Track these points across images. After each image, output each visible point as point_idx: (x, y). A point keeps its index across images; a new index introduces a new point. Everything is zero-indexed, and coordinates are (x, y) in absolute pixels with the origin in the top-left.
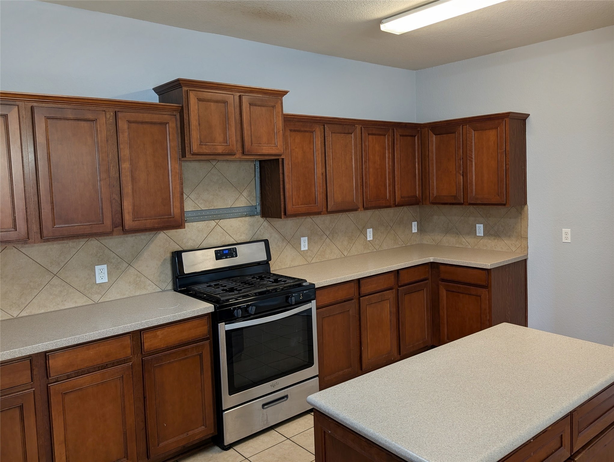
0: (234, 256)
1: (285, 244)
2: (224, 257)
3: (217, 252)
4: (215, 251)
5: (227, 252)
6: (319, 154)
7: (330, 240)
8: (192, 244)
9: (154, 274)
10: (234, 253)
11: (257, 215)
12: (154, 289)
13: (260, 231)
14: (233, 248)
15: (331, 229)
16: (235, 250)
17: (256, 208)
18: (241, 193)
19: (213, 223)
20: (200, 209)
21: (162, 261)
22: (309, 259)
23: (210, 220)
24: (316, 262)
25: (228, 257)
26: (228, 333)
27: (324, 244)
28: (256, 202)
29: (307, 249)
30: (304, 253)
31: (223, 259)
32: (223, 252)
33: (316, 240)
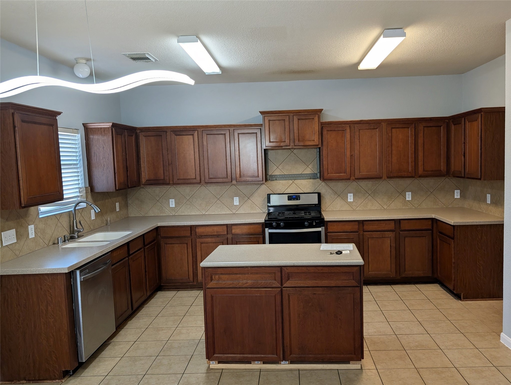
0: (299, 199)
1: (336, 197)
2: (293, 200)
3: (289, 197)
4: (288, 196)
5: (295, 197)
6: (348, 143)
7: (371, 198)
8: (279, 191)
9: (260, 204)
10: (299, 198)
11: (317, 178)
12: (259, 211)
13: (319, 188)
14: (298, 195)
15: (373, 190)
16: (299, 197)
17: (317, 175)
18: (308, 166)
19: (291, 182)
20: (284, 174)
21: (264, 198)
22: (354, 208)
23: (289, 180)
24: (359, 210)
25: (295, 199)
26: (270, 234)
27: (367, 199)
28: (316, 171)
29: (353, 201)
30: (350, 203)
31: (292, 200)
32: (292, 197)
33: (360, 196)
